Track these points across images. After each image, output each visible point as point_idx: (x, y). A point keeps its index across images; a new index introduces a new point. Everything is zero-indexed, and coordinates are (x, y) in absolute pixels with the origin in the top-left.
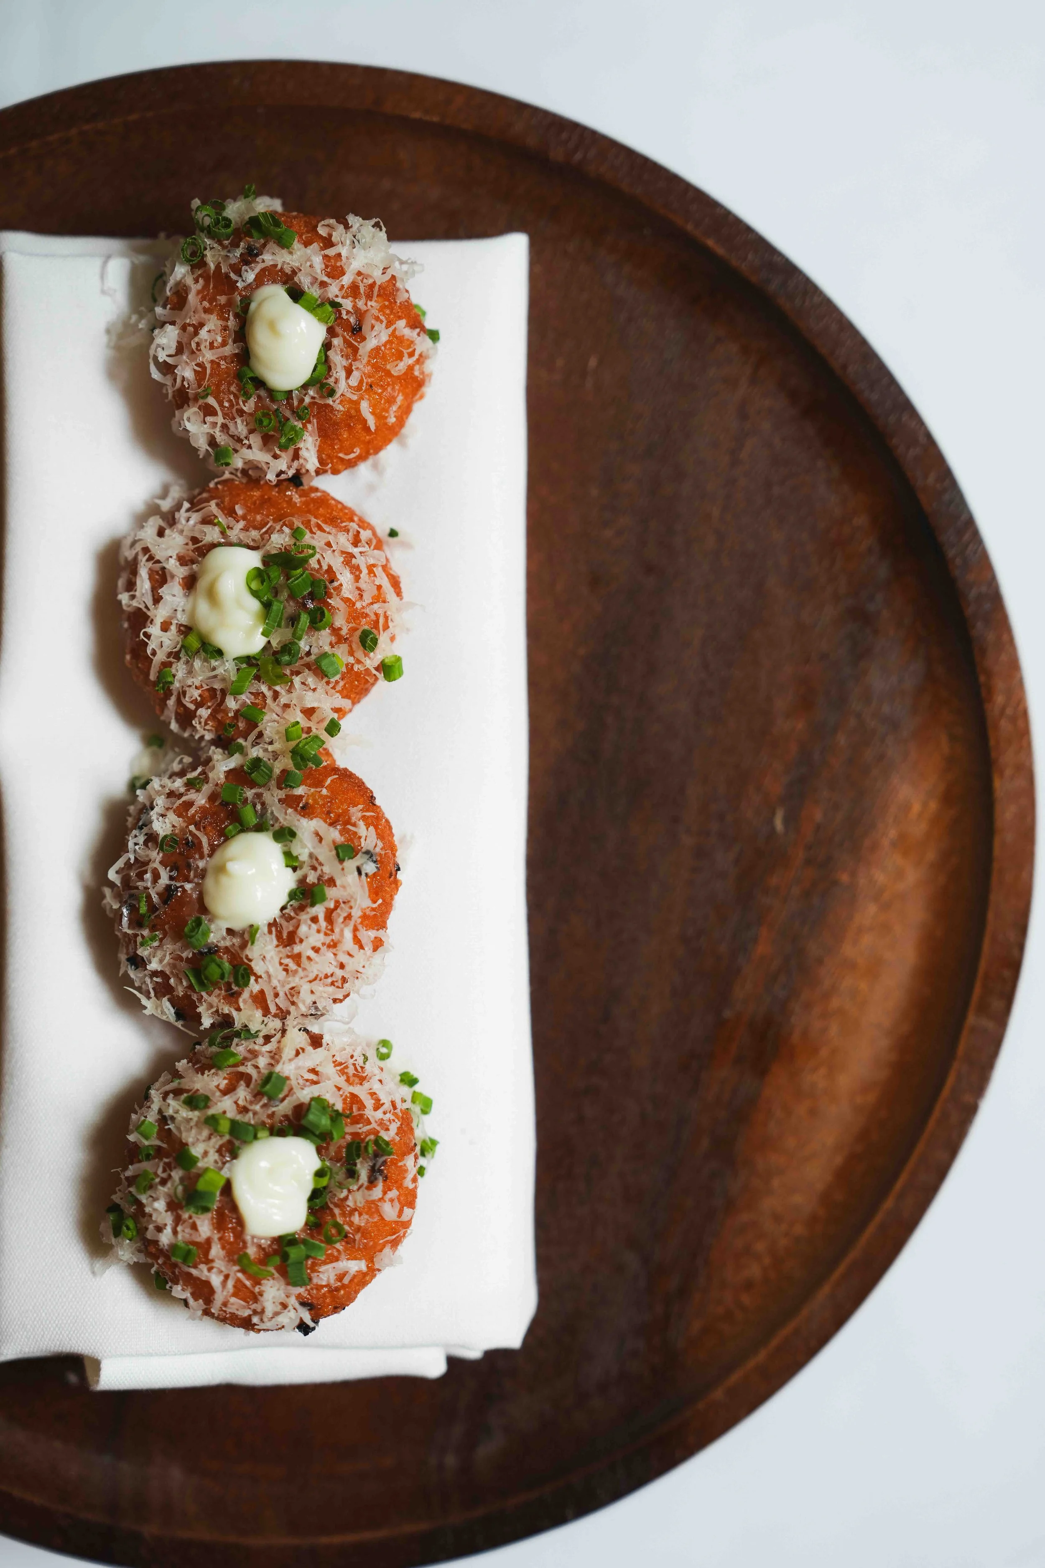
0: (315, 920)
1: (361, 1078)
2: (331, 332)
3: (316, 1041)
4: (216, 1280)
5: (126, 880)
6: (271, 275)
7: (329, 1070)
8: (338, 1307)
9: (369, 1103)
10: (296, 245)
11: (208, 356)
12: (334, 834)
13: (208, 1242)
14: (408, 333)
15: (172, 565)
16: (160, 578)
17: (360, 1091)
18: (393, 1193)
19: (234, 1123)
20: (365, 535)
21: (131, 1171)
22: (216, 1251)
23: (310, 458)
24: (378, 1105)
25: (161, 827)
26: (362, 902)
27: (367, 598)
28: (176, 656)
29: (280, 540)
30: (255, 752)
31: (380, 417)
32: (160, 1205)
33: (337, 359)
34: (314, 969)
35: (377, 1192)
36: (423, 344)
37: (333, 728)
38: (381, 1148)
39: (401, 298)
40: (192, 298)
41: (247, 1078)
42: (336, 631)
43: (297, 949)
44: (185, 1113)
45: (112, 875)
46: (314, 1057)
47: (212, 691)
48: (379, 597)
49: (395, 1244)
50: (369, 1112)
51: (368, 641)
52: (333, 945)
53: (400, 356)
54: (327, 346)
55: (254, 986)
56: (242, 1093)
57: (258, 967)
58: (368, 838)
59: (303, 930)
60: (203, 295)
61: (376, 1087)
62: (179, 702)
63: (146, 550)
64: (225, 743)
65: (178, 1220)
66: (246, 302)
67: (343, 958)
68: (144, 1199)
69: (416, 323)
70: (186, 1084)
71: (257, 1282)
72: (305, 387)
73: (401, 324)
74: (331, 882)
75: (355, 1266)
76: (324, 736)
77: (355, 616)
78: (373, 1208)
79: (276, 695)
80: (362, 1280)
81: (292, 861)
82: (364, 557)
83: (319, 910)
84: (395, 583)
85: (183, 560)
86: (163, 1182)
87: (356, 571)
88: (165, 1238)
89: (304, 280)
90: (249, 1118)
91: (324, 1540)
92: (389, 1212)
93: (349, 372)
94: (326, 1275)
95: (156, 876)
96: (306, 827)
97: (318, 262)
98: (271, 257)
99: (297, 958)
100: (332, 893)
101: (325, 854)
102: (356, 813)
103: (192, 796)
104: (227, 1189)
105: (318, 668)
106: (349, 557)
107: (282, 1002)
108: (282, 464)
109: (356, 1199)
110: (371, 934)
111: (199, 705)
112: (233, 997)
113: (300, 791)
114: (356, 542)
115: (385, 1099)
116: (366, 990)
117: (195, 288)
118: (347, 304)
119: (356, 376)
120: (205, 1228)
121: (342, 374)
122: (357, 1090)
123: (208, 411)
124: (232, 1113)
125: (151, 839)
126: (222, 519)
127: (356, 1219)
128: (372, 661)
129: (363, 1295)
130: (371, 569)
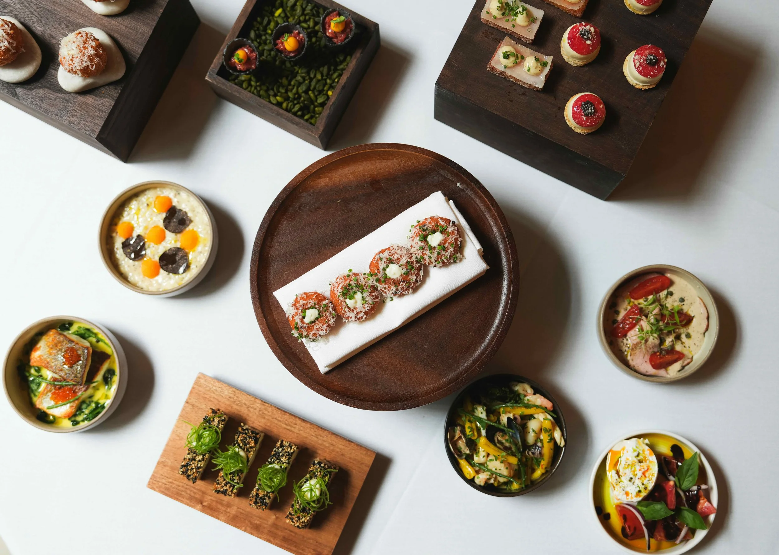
0: (393, 257)
1: (413, 237)
2: (306, 309)
3: (412, 246)
4: (453, 239)
5: (406, 290)
6: (303, 323)
7: (414, 242)
8: (448, 219)
9: (416, 233)
10: (296, 321)
11: (320, 325)
12: (379, 262)
13: (448, 243)
14: (299, 298)
15: (355, 312)
16: (358, 313)
17: (415, 235)
18: (426, 221)
19: (430, 250)
20: (333, 287)
21: (446, 261)
22: (449, 241)
23: (327, 301)
24: (415, 232)
25: (394, 289)
26: (387, 252)
27: (342, 280)
28: (368, 303)
29: (341, 298)
30: (375, 283)
31: (314, 295)
32: (447, 253)
33: (309, 306)
34: (401, 253)
35: (427, 223)
36: (299, 296)
37: (365, 274)
38: (421, 227)
39: (294, 303)
40: (313, 332)
41: (422, 252)
42: (350, 282)
43: (399, 257)
44: (433, 258)
45: (406, 292)
46: (414, 244)
47: (370, 295)
48: (341, 278)
49: (434, 217)
50: (417, 232)
51: (348, 276)
52: (396, 252)
53: (303, 297)
54: (309, 308)
55: (409, 260)
56: (425, 252)
57: (405, 261)
58: (377, 257)
59: (396, 258)
60: (312, 331)
61: (413, 234)
62: (375, 299)
63: (355, 318)
64: (377, 289)
65: (448, 249)
66: (308, 324)
67: (397, 250)
68: (448, 257)
69: (297, 298)
70: (429, 261)
71: (450, 233)
72: (316, 308)
73: (298, 300)
74: (387, 258)
75: (439, 220)
76: (366, 274)
77: (346, 280)
78: (430, 223)
79: (365, 285)
80: (441, 218)
81: (387, 266)
82: (336, 285)
83: (392, 258)
84: (337, 278)
85: (353, 312)
86: (444, 255)
87: (339, 285)
88: (452, 249)
89: (300, 317)
90: (428, 249)
91: (489, 204)
92: (429, 220)
93: (310, 303)
94: (443, 223)
95: (402, 285)
96: (381, 268)
97: (297, 317)
98: (300, 324)
99: (401, 256)
100: (388, 257)
101: (383, 262)
102: (374, 262)
103: (387, 288)
104: (439, 245)
105: (357, 280)
106: (338, 287)
107: (409, 255)
108: (330, 305)
109: (430, 226)
110: (391, 248)
111: (373, 296)
112: (412, 262)
113: (376, 271)
114: (335, 287)
115: (414, 232)
116: (400, 244)
117: (312, 333)
118: (300, 309)
119: (310, 301)
120: (446, 245)
121: (311, 304)
122: (415, 236)
123: (329, 320)
124: (429, 251)
125: (397, 290)
126: (343, 309)
127: (433, 224)
128: (351, 274)
129: (444, 217)
130: (337, 283)
